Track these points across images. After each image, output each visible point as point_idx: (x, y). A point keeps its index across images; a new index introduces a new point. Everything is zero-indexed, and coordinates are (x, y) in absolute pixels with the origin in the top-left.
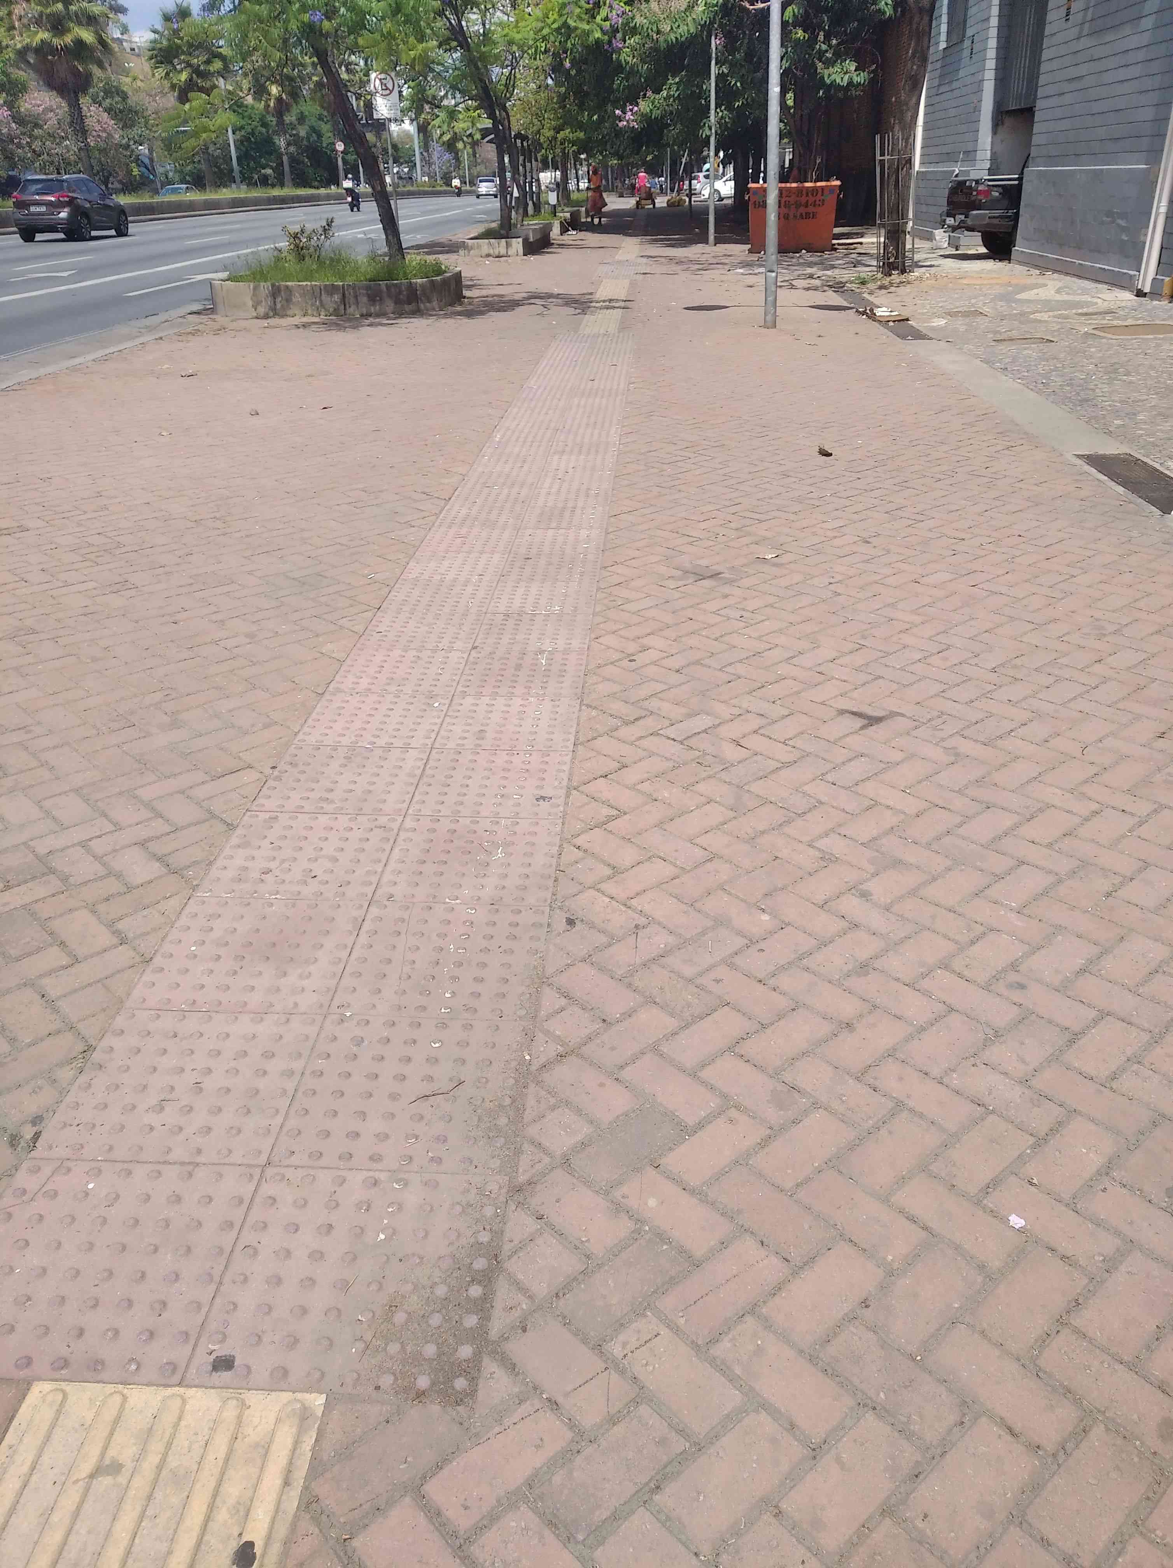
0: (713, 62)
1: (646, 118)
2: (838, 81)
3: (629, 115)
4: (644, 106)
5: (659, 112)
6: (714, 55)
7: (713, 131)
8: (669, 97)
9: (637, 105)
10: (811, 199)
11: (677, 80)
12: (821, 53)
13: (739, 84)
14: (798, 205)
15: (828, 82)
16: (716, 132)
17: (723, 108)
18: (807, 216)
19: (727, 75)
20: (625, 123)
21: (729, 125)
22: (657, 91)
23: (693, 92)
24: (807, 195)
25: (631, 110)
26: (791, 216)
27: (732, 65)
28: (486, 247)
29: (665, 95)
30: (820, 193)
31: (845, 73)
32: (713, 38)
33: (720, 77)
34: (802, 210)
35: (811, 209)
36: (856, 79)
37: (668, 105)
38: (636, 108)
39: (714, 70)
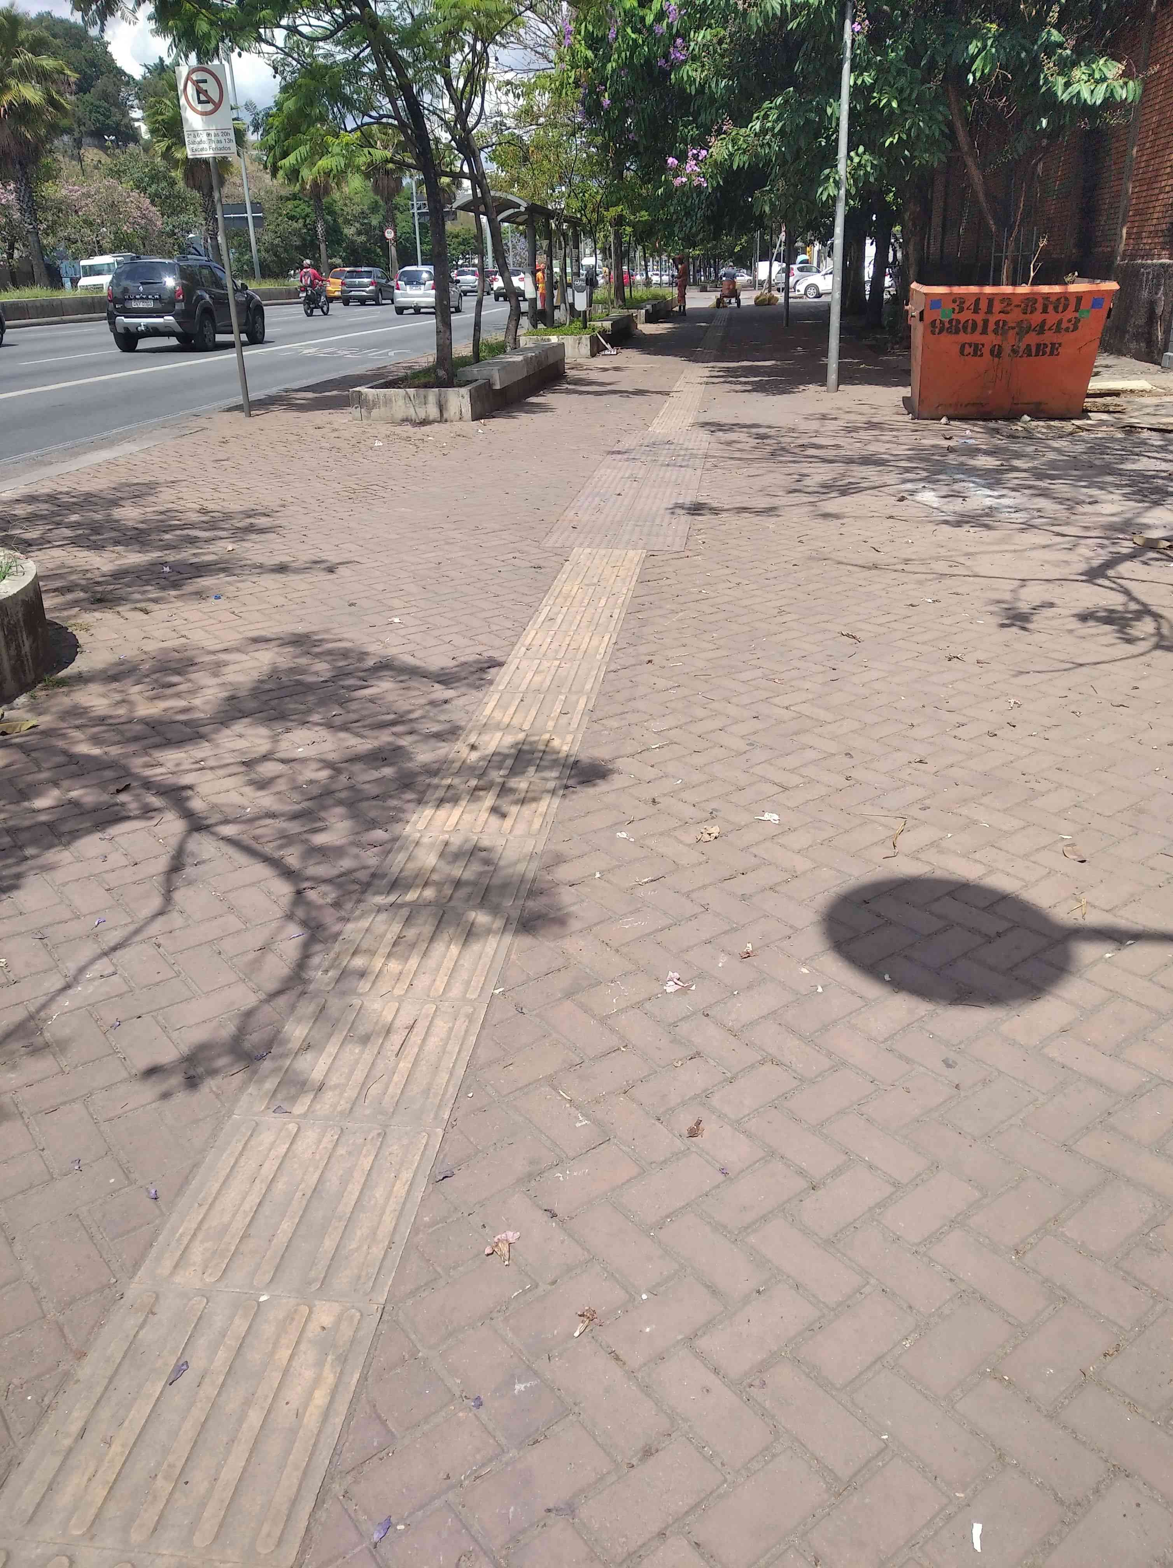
0: (847, 66)
1: (723, 168)
2: (1086, 95)
3: (691, 166)
4: (719, 149)
5: (746, 158)
6: (848, 54)
7: (842, 192)
8: (764, 131)
9: (707, 147)
10: (1052, 318)
11: (779, 100)
12: (1050, 48)
13: (894, 104)
14: (1023, 329)
15: (1065, 97)
16: (848, 192)
17: (861, 149)
18: (1040, 349)
19: (871, 88)
20: (684, 180)
21: (872, 179)
22: (741, 120)
23: (808, 121)
24: (1045, 311)
25: (696, 157)
26: (1007, 349)
27: (882, 70)
28: (401, 402)
29: (757, 127)
30: (1072, 307)
31: (1097, 82)
32: (848, 23)
33: (857, 92)
34: (1032, 339)
35: (1048, 337)
36: (1122, 94)
37: (762, 146)
38: (704, 152)
39: (847, 79)
